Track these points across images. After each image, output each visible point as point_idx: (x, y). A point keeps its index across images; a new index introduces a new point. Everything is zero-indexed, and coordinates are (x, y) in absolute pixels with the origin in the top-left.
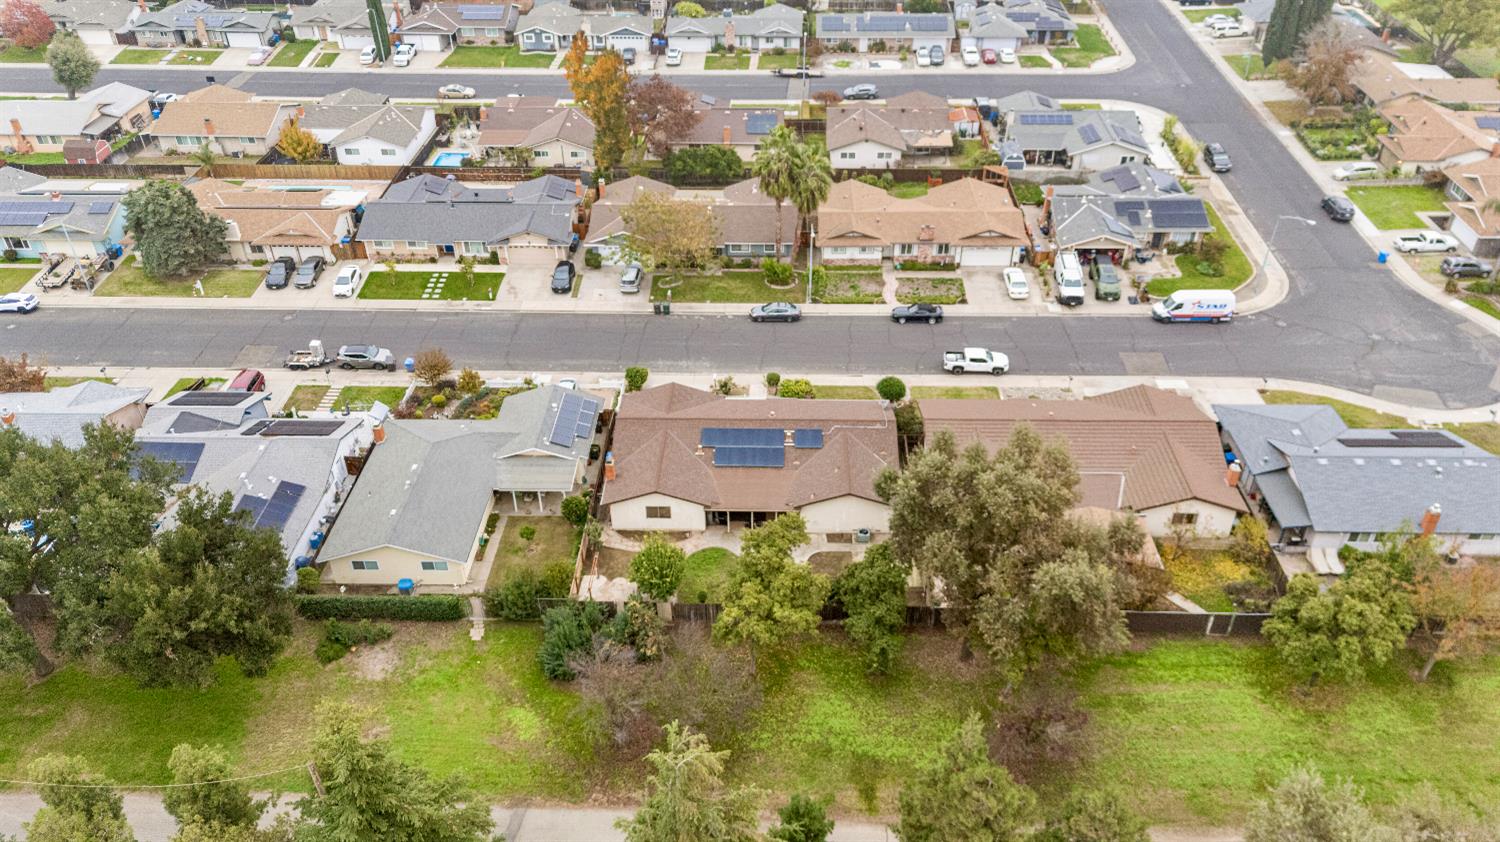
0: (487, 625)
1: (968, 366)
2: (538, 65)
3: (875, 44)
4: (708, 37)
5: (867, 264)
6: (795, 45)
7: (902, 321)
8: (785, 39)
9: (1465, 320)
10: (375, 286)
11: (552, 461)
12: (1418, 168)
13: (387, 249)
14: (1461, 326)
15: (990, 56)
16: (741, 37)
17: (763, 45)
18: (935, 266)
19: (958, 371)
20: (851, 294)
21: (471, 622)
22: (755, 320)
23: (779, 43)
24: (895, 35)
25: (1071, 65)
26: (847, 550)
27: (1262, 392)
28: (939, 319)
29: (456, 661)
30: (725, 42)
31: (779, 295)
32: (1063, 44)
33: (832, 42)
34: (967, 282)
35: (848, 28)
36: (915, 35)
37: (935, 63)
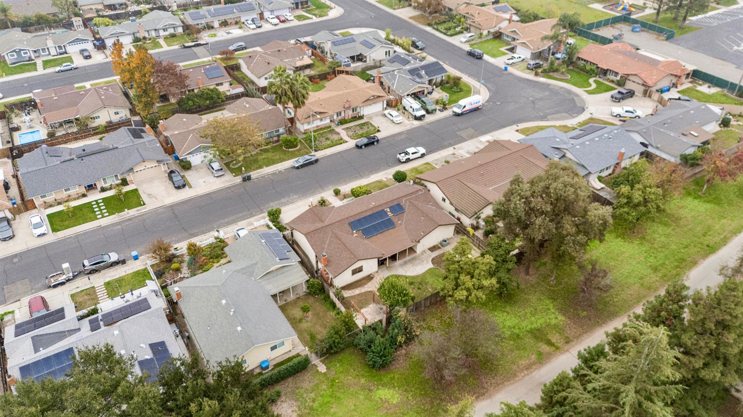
0: (323, 362)
1: (411, 157)
2: (29, 71)
3: (222, 23)
4: (130, 34)
5: (324, 126)
6: (180, 30)
7: (363, 147)
8: (174, 28)
9: (550, 85)
10: (57, 221)
11: (286, 269)
12: (489, 32)
13: (50, 198)
14: (550, 87)
15: (283, 19)
16: (148, 31)
17: (162, 33)
18: (355, 118)
19: (408, 160)
20: (329, 142)
21: (314, 364)
22: (298, 168)
23: (171, 31)
24: (231, 16)
25: (320, 16)
26: (442, 252)
27: (517, 131)
28: (378, 141)
29: (324, 387)
30: (140, 35)
31: (296, 153)
32: (307, 7)
33: (200, 25)
34: (372, 122)
35: (205, 16)
36: (241, 14)
37: (258, 26)
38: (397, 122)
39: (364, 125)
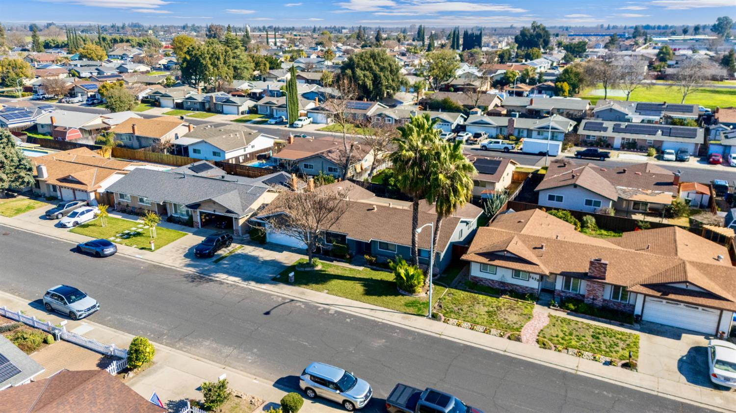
3: (628, 143)
16: (519, 129)
17: (535, 136)
23: (547, 136)
24: (646, 137)
30: (507, 132)
33: (591, 139)
34: (645, 340)
35: (605, 129)
36: (665, 138)
37: (680, 159)
38: (714, 380)
39: (612, 335)
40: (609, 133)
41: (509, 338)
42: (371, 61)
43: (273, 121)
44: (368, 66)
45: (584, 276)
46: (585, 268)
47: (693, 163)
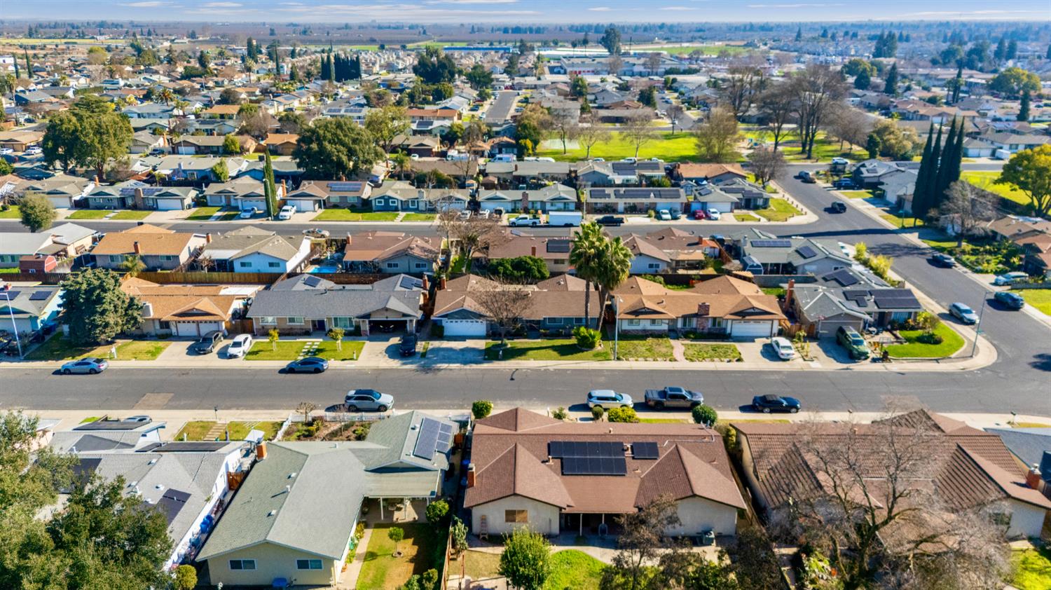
2: (386, 219)
3: (629, 207)
4: (510, 202)
5: (656, 334)
8: (565, 203)
13: (271, 325)
16: (533, 202)
17: (549, 208)
23: (560, 206)
24: (644, 200)
25: (775, 220)
27: (1011, 424)
30: (522, 205)
32: (763, 208)
33: (599, 205)
34: (739, 347)
35: (609, 196)
36: (658, 200)
37: (675, 218)
38: (782, 357)
39: (723, 347)
40: (613, 200)
41: (670, 360)
42: (339, 132)
43: (248, 215)
44: (338, 138)
45: (696, 315)
46: (695, 310)
47: (684, 220)
